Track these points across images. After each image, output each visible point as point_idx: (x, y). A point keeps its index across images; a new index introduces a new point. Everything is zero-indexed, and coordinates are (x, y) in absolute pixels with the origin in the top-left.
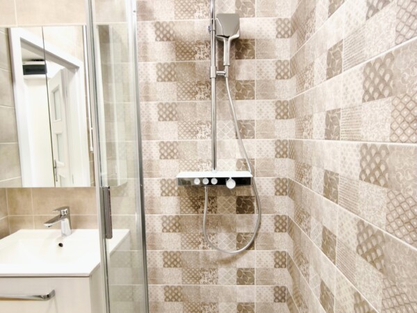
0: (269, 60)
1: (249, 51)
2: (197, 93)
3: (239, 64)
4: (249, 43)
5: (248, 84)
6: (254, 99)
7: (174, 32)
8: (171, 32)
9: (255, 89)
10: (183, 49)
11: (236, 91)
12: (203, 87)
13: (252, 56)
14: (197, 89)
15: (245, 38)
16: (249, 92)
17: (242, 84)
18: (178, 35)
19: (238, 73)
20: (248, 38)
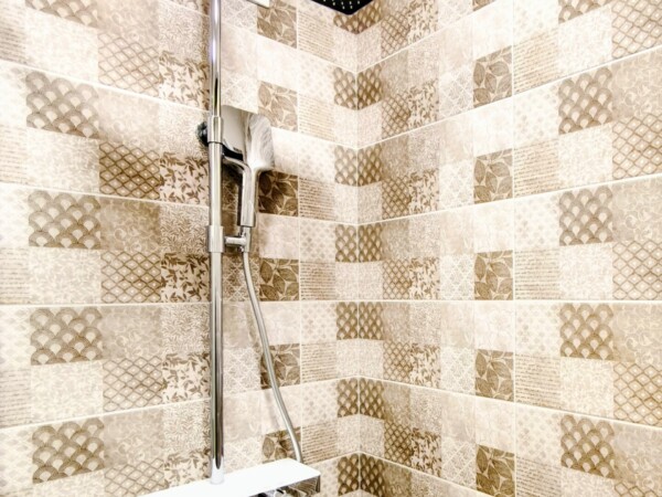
0: (324, 222)
1: (286, 198)
2: (164, 283)
3: (267, 223)
4: (287, 181)
5: (285, 267)
6: (297, 298)
7: (96, 116)
8: (87, 113)
9: (299, 277)
10: (123, 165)
11: (260, 281)
12: (182, 268)
13: (293, 209)
14: (165, 273)
15: (278, 170)
16: (288, 283)
17: (273, 266)
18: (108, 126)
19: (264, 243)
20: (285, 172)
